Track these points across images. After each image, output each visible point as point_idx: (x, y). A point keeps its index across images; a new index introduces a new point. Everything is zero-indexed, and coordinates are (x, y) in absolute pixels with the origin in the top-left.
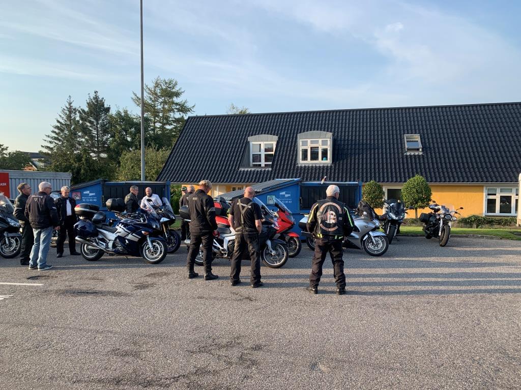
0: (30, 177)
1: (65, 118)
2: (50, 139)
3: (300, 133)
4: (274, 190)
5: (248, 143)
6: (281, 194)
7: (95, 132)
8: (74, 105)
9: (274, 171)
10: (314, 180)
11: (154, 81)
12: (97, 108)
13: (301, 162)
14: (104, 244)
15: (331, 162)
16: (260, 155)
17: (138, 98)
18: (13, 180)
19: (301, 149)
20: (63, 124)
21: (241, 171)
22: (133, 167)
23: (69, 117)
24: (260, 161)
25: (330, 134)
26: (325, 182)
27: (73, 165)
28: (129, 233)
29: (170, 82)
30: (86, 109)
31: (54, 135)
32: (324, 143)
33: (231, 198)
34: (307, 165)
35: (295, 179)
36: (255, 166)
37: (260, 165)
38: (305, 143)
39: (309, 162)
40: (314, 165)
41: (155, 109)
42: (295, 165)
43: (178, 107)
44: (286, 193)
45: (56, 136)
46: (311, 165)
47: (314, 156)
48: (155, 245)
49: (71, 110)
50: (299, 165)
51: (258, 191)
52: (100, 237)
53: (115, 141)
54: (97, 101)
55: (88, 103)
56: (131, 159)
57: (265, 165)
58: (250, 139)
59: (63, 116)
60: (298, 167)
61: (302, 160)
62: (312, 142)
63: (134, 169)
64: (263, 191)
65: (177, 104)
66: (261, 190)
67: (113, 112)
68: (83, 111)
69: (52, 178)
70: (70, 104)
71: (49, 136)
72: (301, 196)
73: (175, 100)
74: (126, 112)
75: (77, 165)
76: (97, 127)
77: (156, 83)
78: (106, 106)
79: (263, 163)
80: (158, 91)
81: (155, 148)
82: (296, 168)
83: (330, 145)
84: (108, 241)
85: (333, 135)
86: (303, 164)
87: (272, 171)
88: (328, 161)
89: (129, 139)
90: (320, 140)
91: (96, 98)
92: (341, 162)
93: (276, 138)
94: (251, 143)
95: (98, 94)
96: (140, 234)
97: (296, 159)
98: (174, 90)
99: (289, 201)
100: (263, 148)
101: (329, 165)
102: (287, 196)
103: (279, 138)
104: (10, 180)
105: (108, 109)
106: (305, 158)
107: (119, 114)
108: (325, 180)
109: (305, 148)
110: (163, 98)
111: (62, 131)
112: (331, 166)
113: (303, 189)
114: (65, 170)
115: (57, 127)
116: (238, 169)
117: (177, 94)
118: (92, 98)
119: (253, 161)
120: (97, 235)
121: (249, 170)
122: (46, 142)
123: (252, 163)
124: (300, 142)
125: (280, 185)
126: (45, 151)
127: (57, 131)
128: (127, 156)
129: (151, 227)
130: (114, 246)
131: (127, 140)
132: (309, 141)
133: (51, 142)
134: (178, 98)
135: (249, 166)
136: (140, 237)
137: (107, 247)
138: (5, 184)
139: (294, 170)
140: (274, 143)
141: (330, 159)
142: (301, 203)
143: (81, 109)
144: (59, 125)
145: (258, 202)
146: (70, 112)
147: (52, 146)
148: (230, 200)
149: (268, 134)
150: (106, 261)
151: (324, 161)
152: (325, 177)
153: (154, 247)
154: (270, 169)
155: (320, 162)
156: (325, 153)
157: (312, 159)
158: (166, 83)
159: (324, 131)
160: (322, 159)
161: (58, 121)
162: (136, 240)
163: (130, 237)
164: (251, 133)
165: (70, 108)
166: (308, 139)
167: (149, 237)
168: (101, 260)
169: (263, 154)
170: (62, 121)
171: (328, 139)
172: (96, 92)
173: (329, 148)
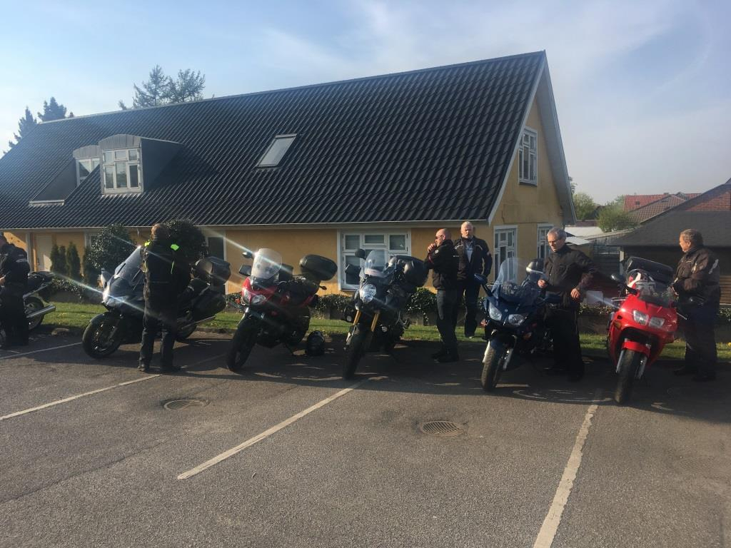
5: (73, 161)
13: (105, 192)
15: (143, 190)
19: (104, 168)
25: (138, 139)
34: (111, 195)
38: (108, 157)
39: (115, 191)
40: (120, 195)
46: (116, 196)
50: (103, 196)
60: (100, 199)
61: (107, 187)
62: (117, 155)
83: (139, 159)
85: (143, 141)
88: (139, 190)
90: (127, 152)
94: (77, 162)
95: (56, 101)
112: (141, 196)
124: (103, 156)
132: (113, 153)
141: (140, 186)
154: (63, 204)
155: (128, 190)
157: (119, 186)
160: (131, 185)
166: (112, 149)
171: (136, 150)
173: (138, 165)
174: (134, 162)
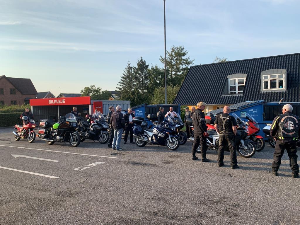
0: (111, 104)
1: (127, 72)
2: (120, 84)
3: (263, 71)
4: (246, 108)
5: (227, 79)
6: (250, 110)
7: (141, 79)
8: (131, 66)
9: (244, 96)
10: (273, 101)
11: (171, 48)
12: (142, 66)
13: (263, 90)
14: (147, 138)
15: (286, 89)
16: (235, 86)
17: (163, 58)
18: (104, 105)
19: (263, 81)
20: (126, 76)
21: (222, 97)
22: (160, 97)
23: (129, 72)
24: (235, 90)
25: (285, 71)
26: (282, 103)
27: (131, 97)
28: (159, 133)
29: (180, 48)
30: (137, 67)
31: (122, 82)
32: (280, 77)
33: (217, 114)
34: (268, 92)
35: (260, 101)
36: (232, 93)
37: (235, 93)
38: (266, 78)
39: (269, 89)
40: (273, 92)
41: (172, 64)
42: (259, 92)
43: (184, 62)
44: (254, 110)
45: (123, 82)
46: (271, 92)
47: (273, 85)
48: (173, 140)
49: (130, 68)
50: (262, 92)
51: (234, 109)
52: (145, 134)
53: (151, 83)
54: (142, 62)
55: (137, 64)
56: (160, 92)
57: (239, 92)
58: (228, 77)
59: (126, 71)
60: (261, 93)
61: (264, 89)
62: (271, 77)
63: (161, 98)
64: (238, 109)
65: (184, 60)
66: (236, 108)
67: (150, 68)
68: (135, 68)
69: (121, 104)
70: (129, 65)
71: (119, 82)
72: (264, 112)
73: (183, 57)
74: (156, 67)
75: (133, 97)
76: (142, 76)
77: (172, 49)
78: (146, 65)
79: (237, 91)
80: (173, 54)
81: (172, 86)
82: (260, 94)
83: (285, 78)
84: (149, 137)
85: (287, 71)
86: (265, 91)
87: (243, 96)
88: (284, 88)
89: (158, 82)
90: (277, 75)
91: (141, 61)
92: (294, 89)
93: (246, 75)
94: (229, 80)
95: (143, 59)
96: (165, 133)
97: (260, 88)
98: (182, 52)
99: (255, 115)
100: (237, 82)
101: (285, 91)
102: (254, 112)
103: (248, 75)
104: (103, 105)
105: (147, 66)
106: (266, 87)
107: (153, 68)
108: (282, 101)
109: (266, 80)
110: (176, 58)
111: (126, 79)
112: (286, 92)
113: (266, 107)
114: (127, 99)
115: (123, 78)
116: (221, 95)
117: (184, 54)
118: (139, 61)
119: (231, 91)
120: (143, 134)
121: (228, 96)
122: (118, 86)
123: (229, 92)
124: (263, 77)
125: (249, 105)
126: (118, 90)
127: (123, 79)
128: (157, 91)
129: (171, 130)
130: (152, 139)
131: (157, 82)
132: (269, 76)
133: (120, 85)
134: (185, 57)
135: (228, 94)
136: (165, 135)
137: (148, 140)
138: (101, 107)
139: (258, 95)
140: (245, 79)
141: (285, 87)
142: (264, 117)
143: (135, 67)
144: (124, 76)
145: (235, 116)
146: (129, 69)
147: (121, 87)
148: (216, 115)
149: (240, 73)
150: (148, 147)
151: (281, 89)
152: (282, 99)
153: (172, 141)
154: (242, 95)
155: (277, 89)
156: (281, 84)
157: (271, 87)
158: (178, 49)
159: (280, 68)
160: (279, 87)
161: (124, 75)
162: (163, 136)
163: (160, 135)
164: (229, 73)
165: (129, 67)
166: (268, 74)
167: (170, 135)
168: (145, 147)
169: (237, 86)
170: (126, 74)
171: (284, 74)
172: (141, 58)
173: (284, 80)
174: (281, 79)
